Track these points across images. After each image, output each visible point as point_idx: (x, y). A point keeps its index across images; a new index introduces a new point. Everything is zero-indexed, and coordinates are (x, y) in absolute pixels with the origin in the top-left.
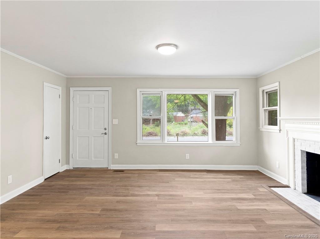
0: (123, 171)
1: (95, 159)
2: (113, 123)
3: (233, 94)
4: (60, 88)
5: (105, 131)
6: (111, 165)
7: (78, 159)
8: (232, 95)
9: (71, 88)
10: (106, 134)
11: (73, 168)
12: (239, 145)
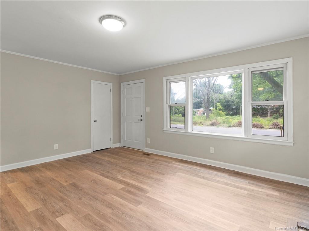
0: (148, 155)
1: (136, 141)
2: (147, 111)
3: (283, 67)
4: (111, 84)
5: (141, 118)
6: (145, 148)
7: (125, 139)
8: (282, 69)
9: (121, 83)
10: (141, 120)
11: (123, 146)
12: (292, 145)
